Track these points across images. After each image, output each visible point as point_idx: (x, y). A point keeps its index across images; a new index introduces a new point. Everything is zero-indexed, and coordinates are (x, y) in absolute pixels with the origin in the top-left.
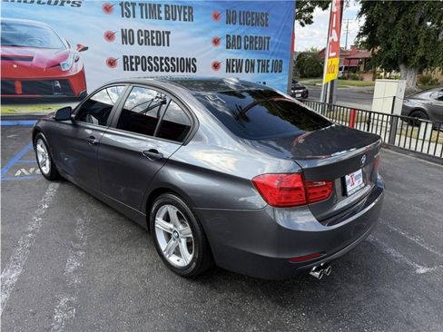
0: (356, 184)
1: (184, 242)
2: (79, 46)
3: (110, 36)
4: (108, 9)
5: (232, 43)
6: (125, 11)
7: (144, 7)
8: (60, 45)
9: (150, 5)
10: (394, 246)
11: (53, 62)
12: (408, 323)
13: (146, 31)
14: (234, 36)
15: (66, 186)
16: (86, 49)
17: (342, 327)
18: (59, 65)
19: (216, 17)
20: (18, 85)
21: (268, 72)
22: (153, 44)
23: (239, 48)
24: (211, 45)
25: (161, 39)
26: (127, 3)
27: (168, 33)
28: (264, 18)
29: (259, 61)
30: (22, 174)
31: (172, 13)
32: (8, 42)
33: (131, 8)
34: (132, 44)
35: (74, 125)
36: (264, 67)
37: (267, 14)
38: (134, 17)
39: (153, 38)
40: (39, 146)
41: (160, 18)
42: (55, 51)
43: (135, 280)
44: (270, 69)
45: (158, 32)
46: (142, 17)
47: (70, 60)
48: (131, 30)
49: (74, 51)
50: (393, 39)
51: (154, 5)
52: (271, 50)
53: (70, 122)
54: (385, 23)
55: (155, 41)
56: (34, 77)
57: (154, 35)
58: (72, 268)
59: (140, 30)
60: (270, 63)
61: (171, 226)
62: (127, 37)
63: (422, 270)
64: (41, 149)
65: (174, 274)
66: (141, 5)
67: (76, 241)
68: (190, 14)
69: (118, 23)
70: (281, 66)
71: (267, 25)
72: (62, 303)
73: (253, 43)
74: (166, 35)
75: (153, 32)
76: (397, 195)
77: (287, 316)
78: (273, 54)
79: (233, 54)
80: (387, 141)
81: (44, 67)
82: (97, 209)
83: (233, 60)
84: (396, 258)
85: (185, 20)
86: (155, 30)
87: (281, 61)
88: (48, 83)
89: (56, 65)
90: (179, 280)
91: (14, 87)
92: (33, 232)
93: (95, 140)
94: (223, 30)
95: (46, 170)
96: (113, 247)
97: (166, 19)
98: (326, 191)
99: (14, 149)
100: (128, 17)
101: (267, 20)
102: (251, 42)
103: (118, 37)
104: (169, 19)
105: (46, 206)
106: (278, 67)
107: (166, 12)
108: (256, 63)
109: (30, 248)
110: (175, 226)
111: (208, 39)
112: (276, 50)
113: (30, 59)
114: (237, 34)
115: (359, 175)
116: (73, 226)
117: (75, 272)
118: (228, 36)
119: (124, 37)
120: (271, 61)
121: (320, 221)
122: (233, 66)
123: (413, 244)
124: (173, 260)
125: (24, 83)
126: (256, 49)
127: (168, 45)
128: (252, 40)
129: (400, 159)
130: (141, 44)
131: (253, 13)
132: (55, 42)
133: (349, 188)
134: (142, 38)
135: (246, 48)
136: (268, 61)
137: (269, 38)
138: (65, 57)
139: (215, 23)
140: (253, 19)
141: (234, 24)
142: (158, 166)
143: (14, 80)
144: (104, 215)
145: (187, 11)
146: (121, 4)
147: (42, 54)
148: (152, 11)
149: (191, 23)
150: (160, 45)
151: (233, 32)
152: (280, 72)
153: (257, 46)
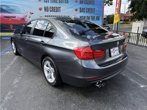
0: (116, 53)
1: (53, 74)
2: (30, 12)
3: (40, 9)
5: (82, 10)
8: (24, 12)
10: (133, 78)
11: (22, 18)
12: (134, 105)
13: (52, 7)
14: (82, 8)
15: (21, 57)
16: (33, 13)
17: (108, 105)
18: (24, 19)
19: (76, 1)
20: (11, 26)
21: (94, 20)
22: (55, 11)
23: (84, 12)
24: (75, 11)
25: (57, 9)
27: (60, 7)
28: (93, 2)
29: (91, 16)
30: (8, 53)
31: (61, 1)
32: (8, 12)
34: (48, 11)
35: (21, 35)
36: (93, 18)
38: (48, 2)
39: (55, 9)
40: (12, 44)
41: (57, 3)
42: (23, 14)
43: (36, 87)
44: (95, 19)
45: (56, 7)
46: (51, 2)
47: (28, 17)
48: (47, 7)
49: (29, 14)
50: (140, 9)
52: (96, 12)
53: (20, 34)
54: (138, 3)
55: (55, 10)
56: (16, 23)
57: (55, 8)
58: (15, 82)
59: (50, 7)
60: (95, 17)
61: (48, 68)
62: (46, 9)
63: (142, 86)
64: (13, 44)
65: (50, 85)
67: (19, 74)
68: (67, 1)
69: (43, 5)
70: (99, 18)
71: (94, 4)
72: (9, 94)
73: (89, 11)
74: (59, 8)
75: (55, 7)
76: (137, 61)
77: (87, 101)
78: (96, 14)
79: (82, 14)
80: (135, 43)
81: (19, 19)
82: (29, 64)
83: (82, 16)
84: (133, 82)
85: (66, 3)
87: (99, 16)
88: (21, 25)
89: (23, 19)
90: (51, 87)
91: (10, 27)
92: (6, 71)
93: (26, 40)
94: (79, 6)
95: (15, 51)
96: (31, 76)
97: (59, 3)
98: (102, 54)
99: (7, 46)
100: (46, 2)
101: (94, 2)
103: (43, 9)
104: (60, 3)
105: (13, 63)
106: (98, 19)
108: (90, 17)
109: (3, 76)
110: (50, 68)
111: (74, 9)
112: (97, 13)
113: (15, 17)
114: (83, 7)
115: (117, 50)
116: (20, 69)
117: (16, 84)
118: (80, 8)
119: (45, 9)
120: (96, 16)
121: (99, 66)
123: (141, 77)
124: (50, 80)
125: (13, 25)
126: (90, 12)
127: (60, 12)
128: (89, 9)
129: (140, 49)
130: (51, 12)
132: (23, 11)
133: (112, 54)
134: (51, 9)
135: (87, 12)
136: (95, 16)
137: (95, 9)
138: (26, 16)
139: (76, 4)
140: (89, 2)
141: (83, 4)
142: (44, 47)
143: (10, 24)
144: (31, 66)
147: (18, 16)
149: (68, 4)
150: (57, 12)
151: (82, 7)
152: (99, 20)
153: (91, 11)
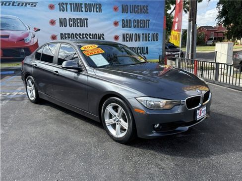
2: (35, 28)
3: (53, 22)
4: (52, 7)
5: (126, 24)
6: (61, 8)
7: (72, 6)
8: (24, 28)
9: (76, 4)
11: (20, 38)
13: (74, 19)
14: (127, 20)
16: (39, 30)
18: (24, 39)
19: (116, 9)
21: (149, 40)
22: (78, 26)
23: (130, 27)
24: (113, 26)
25: (83, 23)
26: (62, 3)
27: (87, 19)
28: (145, 9)
29: (143, 34)
31: (89, 8)
33: (65, 6)
34: (66, 26)
36: (146, 38)
37: (147, 6)
38: (67, 11)
39: (78, 23)
41: (82, 11)
42: (22, 32)
44: (150, 39)
45: (80, 19)
46: (71, 11)
47: (30, 37)
48: (65, 19)
49: (32, 31)
51: (79, 4)
52: (150, 27)
55: (79, 24)
56: (9, 47)
57: (79, 21)
59: (70, 19)
60: (150, 36)
62: (63, 22)
66: (71, 4)
67: (6, 123)
68: (100, 8)
69: (57, 15)
70: (157, 37)
71: (147, 13)
73: (139, 24)
74: (85, 21)
75: (78, 19)
78: (152, 30)
79: (127, 31)
81: (15, 41)
83: (127, 34)
85: (97, 12)
86: (79, 18)
87: (157, 34)
88: (17, 50)
89: (22, 40)
94: (120, 17)
97: (86, 11)
100: (63, 11)
101: (147, 9)
102: (138, 23)
103: (58, 23)
104: (87, 11)
107: (85, 7)
108: (141, 36)
111: (111, 22)
112: (154, 28)
113: (8, 36)
118: (123, 20)
119: (61, 22)
122: (127, 37)
125: (4, 50)
126: (141, 27)
127: (87, 27)
130: (71, 26)
131: (138, 6)
132: (22, 27)
134: (72, 23)
135: (134, 27)
136: (149, 34)
137: (149, 20)
138: (27, 35)
139: (115, 13)
140: (138, 9)
141: (127, 13)
145: (98, 6)
146: (59, 4)
147: (14, 34)
148: (77, 7)
149: (100, 13)
150: (82, 26)
151: (126, 18)
152: (157, 40)
153: (142, 25)
